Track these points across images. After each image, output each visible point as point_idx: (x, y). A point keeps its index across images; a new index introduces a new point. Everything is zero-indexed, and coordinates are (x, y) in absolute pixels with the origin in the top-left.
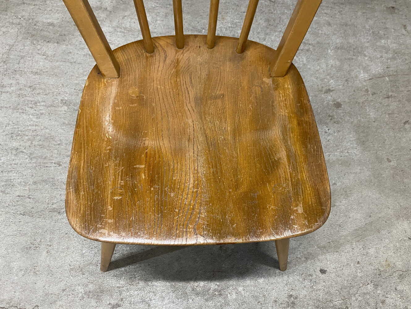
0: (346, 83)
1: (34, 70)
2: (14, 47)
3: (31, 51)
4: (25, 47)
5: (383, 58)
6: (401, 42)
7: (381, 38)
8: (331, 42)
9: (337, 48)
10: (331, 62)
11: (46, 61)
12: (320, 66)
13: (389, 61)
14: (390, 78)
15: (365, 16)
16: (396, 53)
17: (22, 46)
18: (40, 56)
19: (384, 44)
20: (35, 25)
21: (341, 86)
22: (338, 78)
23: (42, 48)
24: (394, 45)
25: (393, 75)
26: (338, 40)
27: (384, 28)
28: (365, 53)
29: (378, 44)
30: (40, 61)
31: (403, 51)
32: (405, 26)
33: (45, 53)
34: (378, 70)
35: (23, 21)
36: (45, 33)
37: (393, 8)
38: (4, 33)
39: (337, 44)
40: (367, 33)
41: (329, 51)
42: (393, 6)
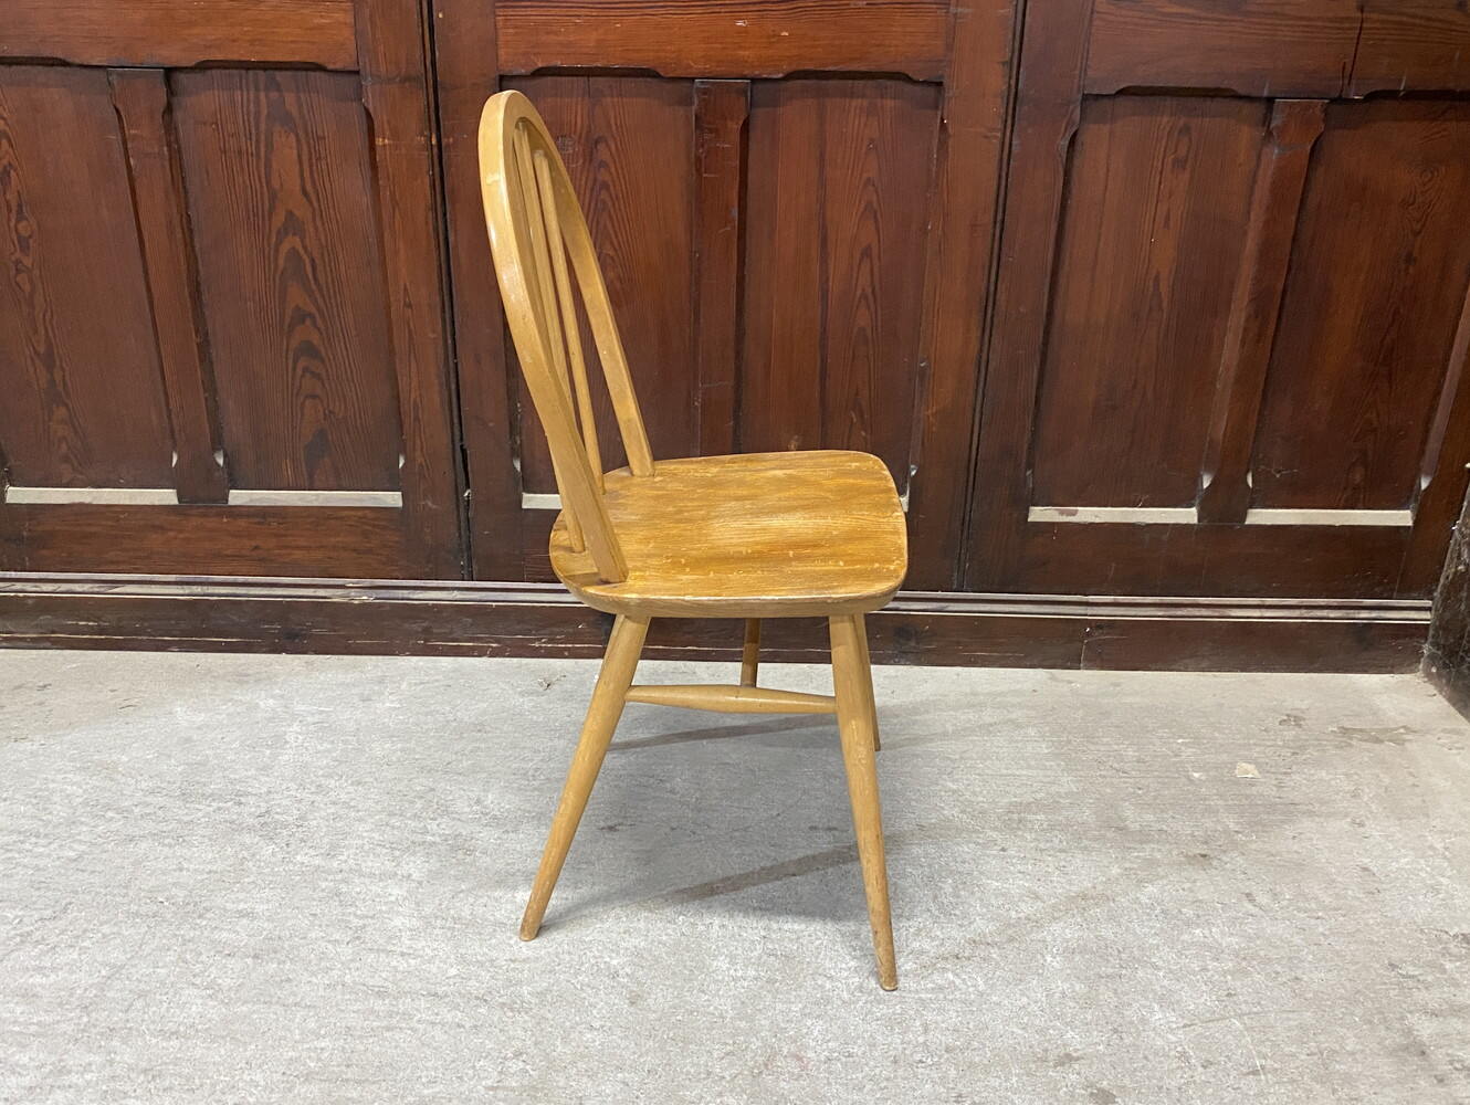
0: (1115, 1036)
1: (172, 1026)
2: (124, 971)
3: (172, 979)
4: (158, 970)
5: (1210, 973)
6: (1250, 931)
7: (1189, 924)
8: (1049, 938)
9: (1069, 952)
10: (1059, 985)
11: (211, 1003)
12: (1028, 998)
13: (1229, 977)
14: (1247, 1022)
15: (1133, 877)
16: (1244, 959)
17: (147, 969)
18: (196, 990)
19: (1202, 940)
20: (200, 917)
21: (1101, 1047)
22: (1087, 1024)
23: (206, 970)
24: (1233, 939)
25: (1250, 1013)
26: (1068, 932)
27: (1194, 902)
28: (1154, 960)
29: (1185, 937)
30: (194, 1004)
31: (1262, 953)
32: (1248, 895)
33: (213, 982)
34: (1202, 1000)
35: (167, 908)
36: (225, 934)
37: (1204, 856)
38: (104, 936)
39: (1067, 940)
40: (1148, 915)
41: (1049, 959)
42: (1203, 853)
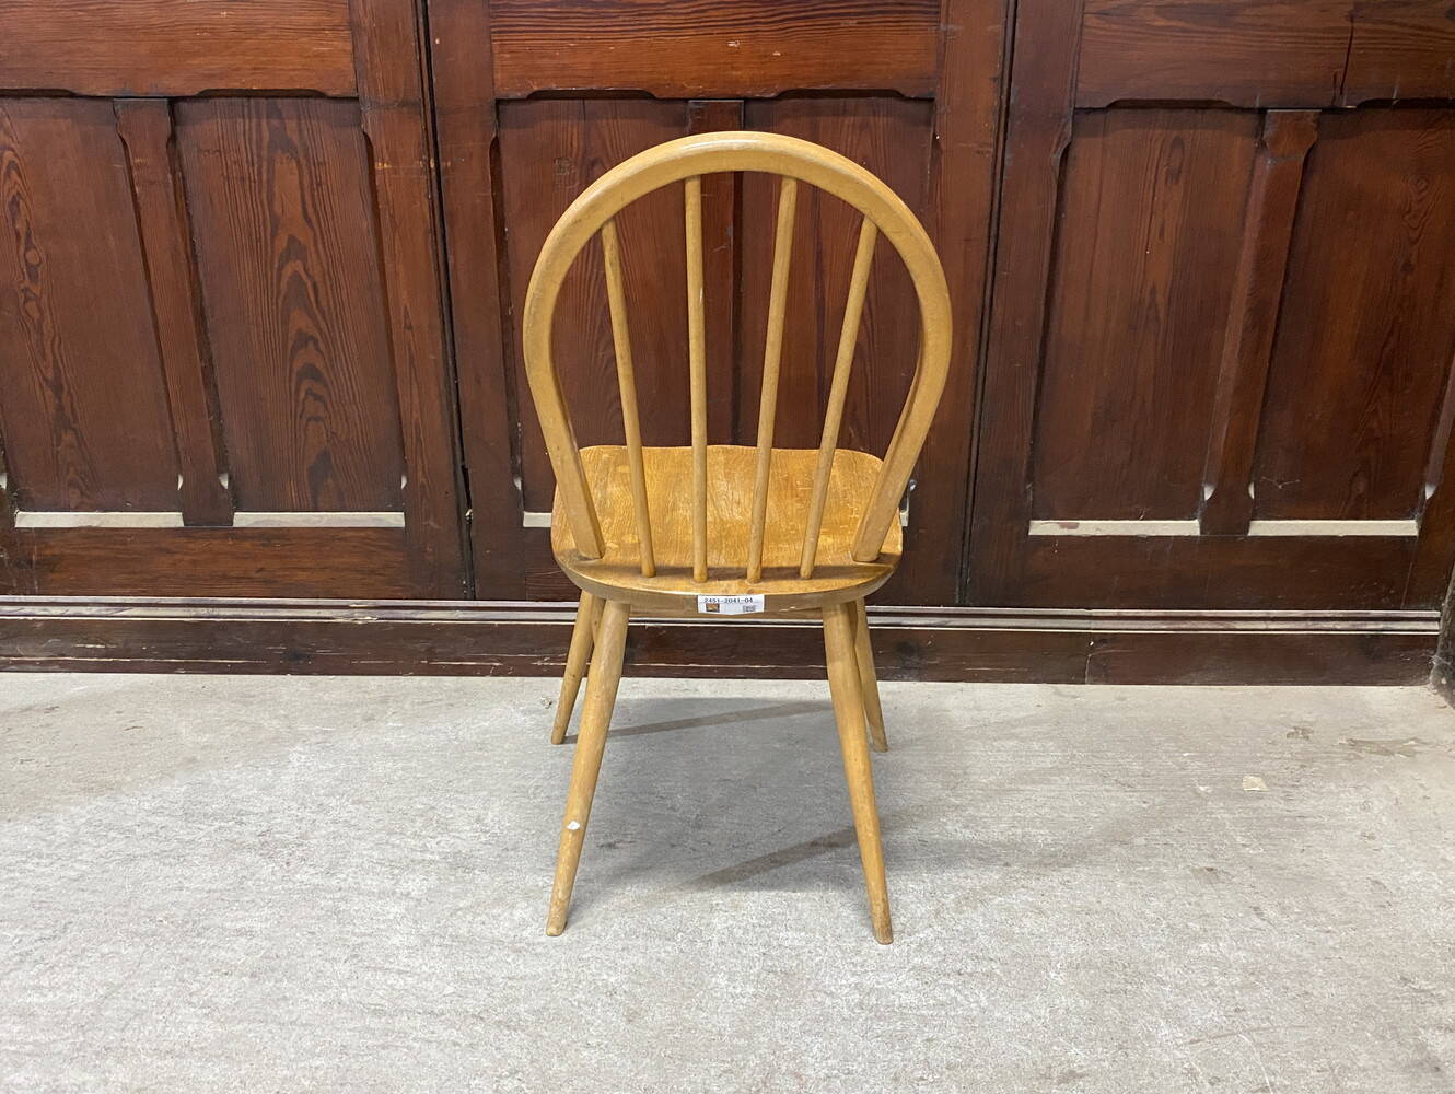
0: (1120, 1052)
1: (168, 1045)
2: (121, 990)
3: (169, 998)
4: (155, 990)
5: (1216, 989)
6: (1259, 945)
7: (1195, 939)
8: (1053, 953)
9: (1073, 968)
10: (1062, 1001)
11: (207, 1022)
12: (1031, 1013)
13: (1237, 993)
14: (1256, 1037)
15: (1139, 891)
16: (1252, 974)
17: (145, 988)
18: (192, 1009)
19: (1209, 954)
20: (198, 935)
21: (1106, 1064)
22: (1091, 1041)
23: (203, 989)
24: (1241, 954)
25: (1258, 1029)
26: (1072, 946)
27: (1201, 916)
28: (1160, 975)
29: (1192, 952)
30: (189, 1023)
31: (1271, 968)
32: (1256, 909)
33: (209, 1000)
34: (1209, 1016)
35: (167, 927)
36: (223, 953)
37: (1211, 870)
38: (103, 955)
39: (1071, 956)
40: (1154, 929)
41: (1053, 974)
42: (1209, 866)
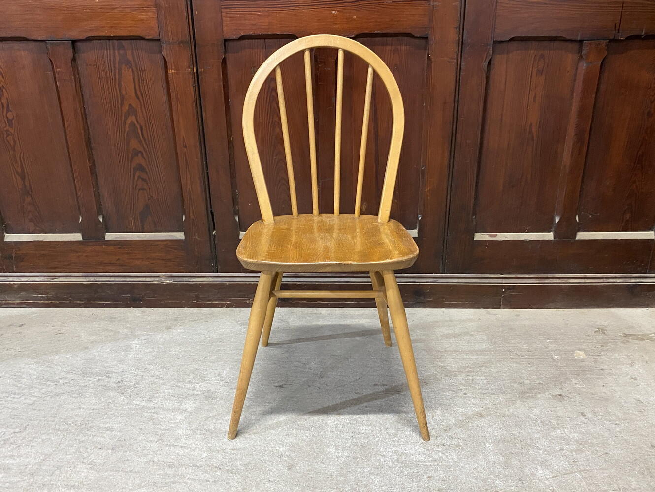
0: (519, 482)
1: (72, 483)
2: (51, 457)
3: (73, 460)
4: (67, 456)
5: (564, 451)
6: (584, 430)
7: (554, 428)
8: (487, 435)
9: (497, 442)
10: (492, 458)
11: (91, 472)
12: (478, 464)
13: (574, 453)
14: (583, 474)
15: (527, 405)
16: (581, 444)
17: (62, 455)
18: (84, 465)
19: (560, 435)
20: (88, 430)
22: (506, 476)
23: (89, 456)
24: (576, 435)
25: (584, 470)
26: (496, 432)
27: (556, 417)
28: (538, 445)
29: (553, 434)
30: (83, 472)
31: (590, 441)
32: (582, 413)
33: (92, 461)
34: (561, 464)
35: (73, 427)
36: (99, 439)
37: (560, 395)
38: (43, 440)
39: (496, 437)
40: (534, 423)
41: (487, 445)
42: (560, 393)
